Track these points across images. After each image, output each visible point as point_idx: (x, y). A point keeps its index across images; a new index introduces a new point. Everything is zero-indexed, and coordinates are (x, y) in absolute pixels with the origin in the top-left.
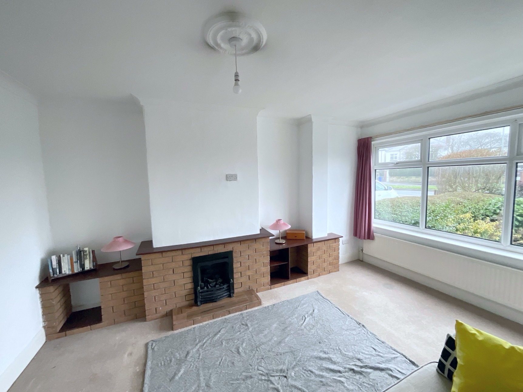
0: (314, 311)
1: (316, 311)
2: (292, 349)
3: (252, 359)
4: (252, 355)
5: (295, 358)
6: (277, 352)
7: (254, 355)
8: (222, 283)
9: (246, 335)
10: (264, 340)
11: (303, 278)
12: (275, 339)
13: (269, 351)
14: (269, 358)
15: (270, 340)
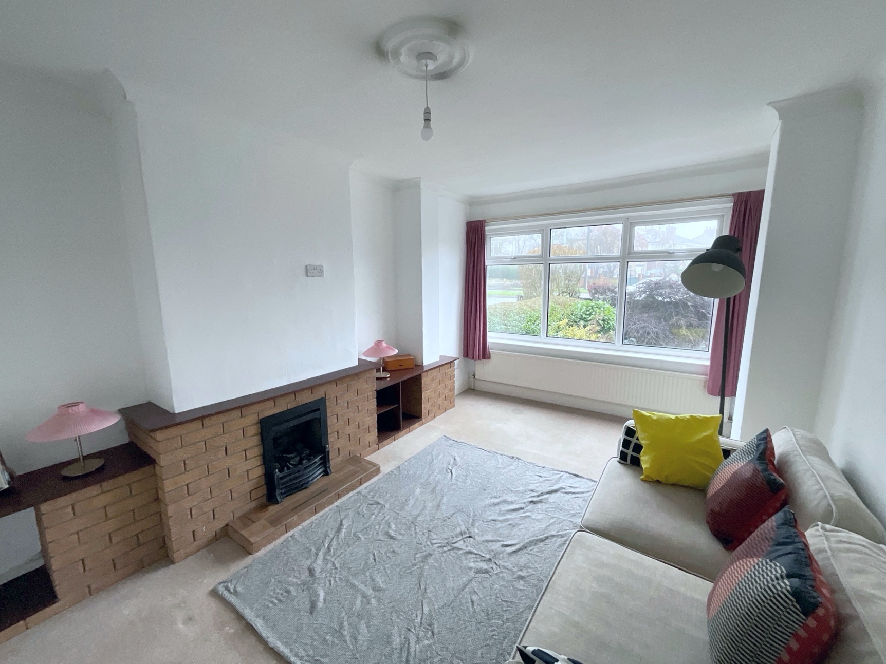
0: (455, 459)
1: (457, 459)
2: (458, 507)
3: (416, 537)
4: (413, 532)
5: (467, 515)
6: (443, 517)
7: (416, 533)
8: (310, 455)
9: (386, 515)
10: (415, 512)
11: (417, 425)
12: (430, 505)
13: (431, 520)
14: (437, 527)
15: (424, 508)
